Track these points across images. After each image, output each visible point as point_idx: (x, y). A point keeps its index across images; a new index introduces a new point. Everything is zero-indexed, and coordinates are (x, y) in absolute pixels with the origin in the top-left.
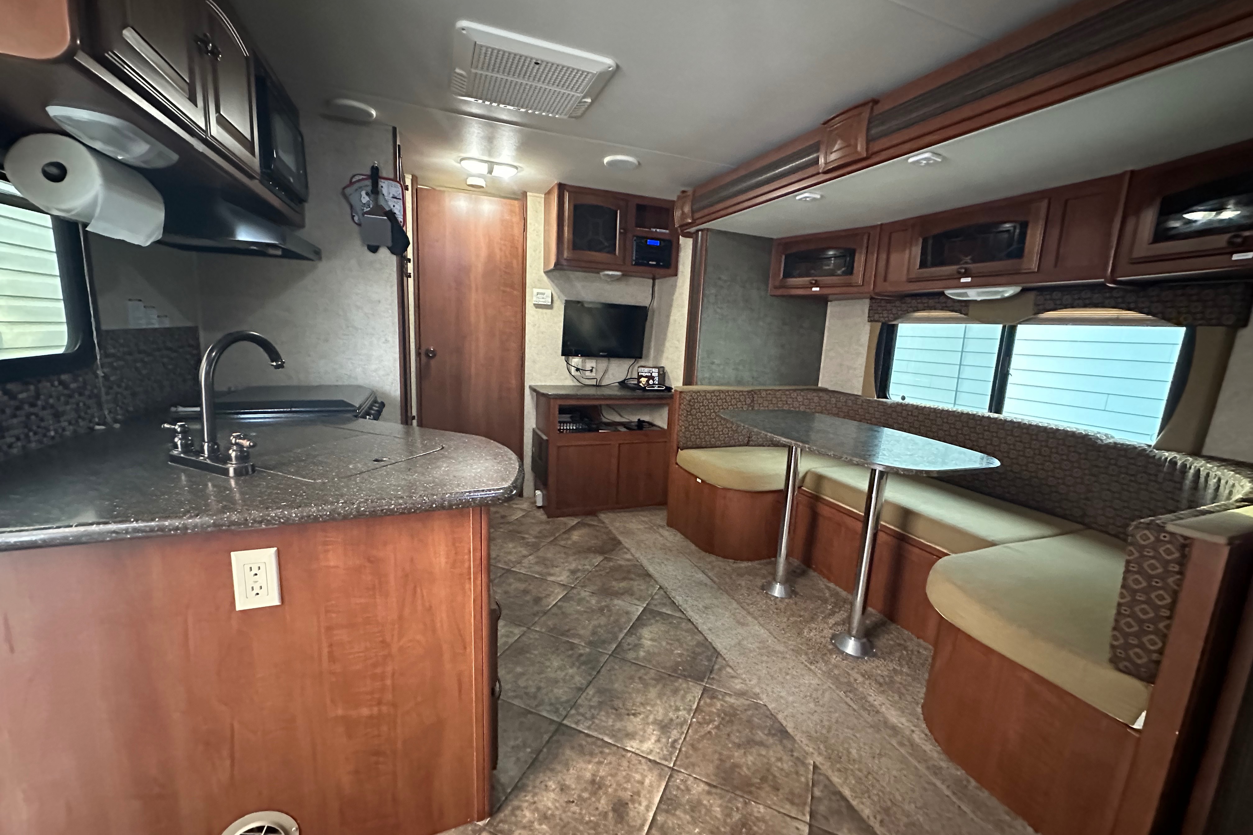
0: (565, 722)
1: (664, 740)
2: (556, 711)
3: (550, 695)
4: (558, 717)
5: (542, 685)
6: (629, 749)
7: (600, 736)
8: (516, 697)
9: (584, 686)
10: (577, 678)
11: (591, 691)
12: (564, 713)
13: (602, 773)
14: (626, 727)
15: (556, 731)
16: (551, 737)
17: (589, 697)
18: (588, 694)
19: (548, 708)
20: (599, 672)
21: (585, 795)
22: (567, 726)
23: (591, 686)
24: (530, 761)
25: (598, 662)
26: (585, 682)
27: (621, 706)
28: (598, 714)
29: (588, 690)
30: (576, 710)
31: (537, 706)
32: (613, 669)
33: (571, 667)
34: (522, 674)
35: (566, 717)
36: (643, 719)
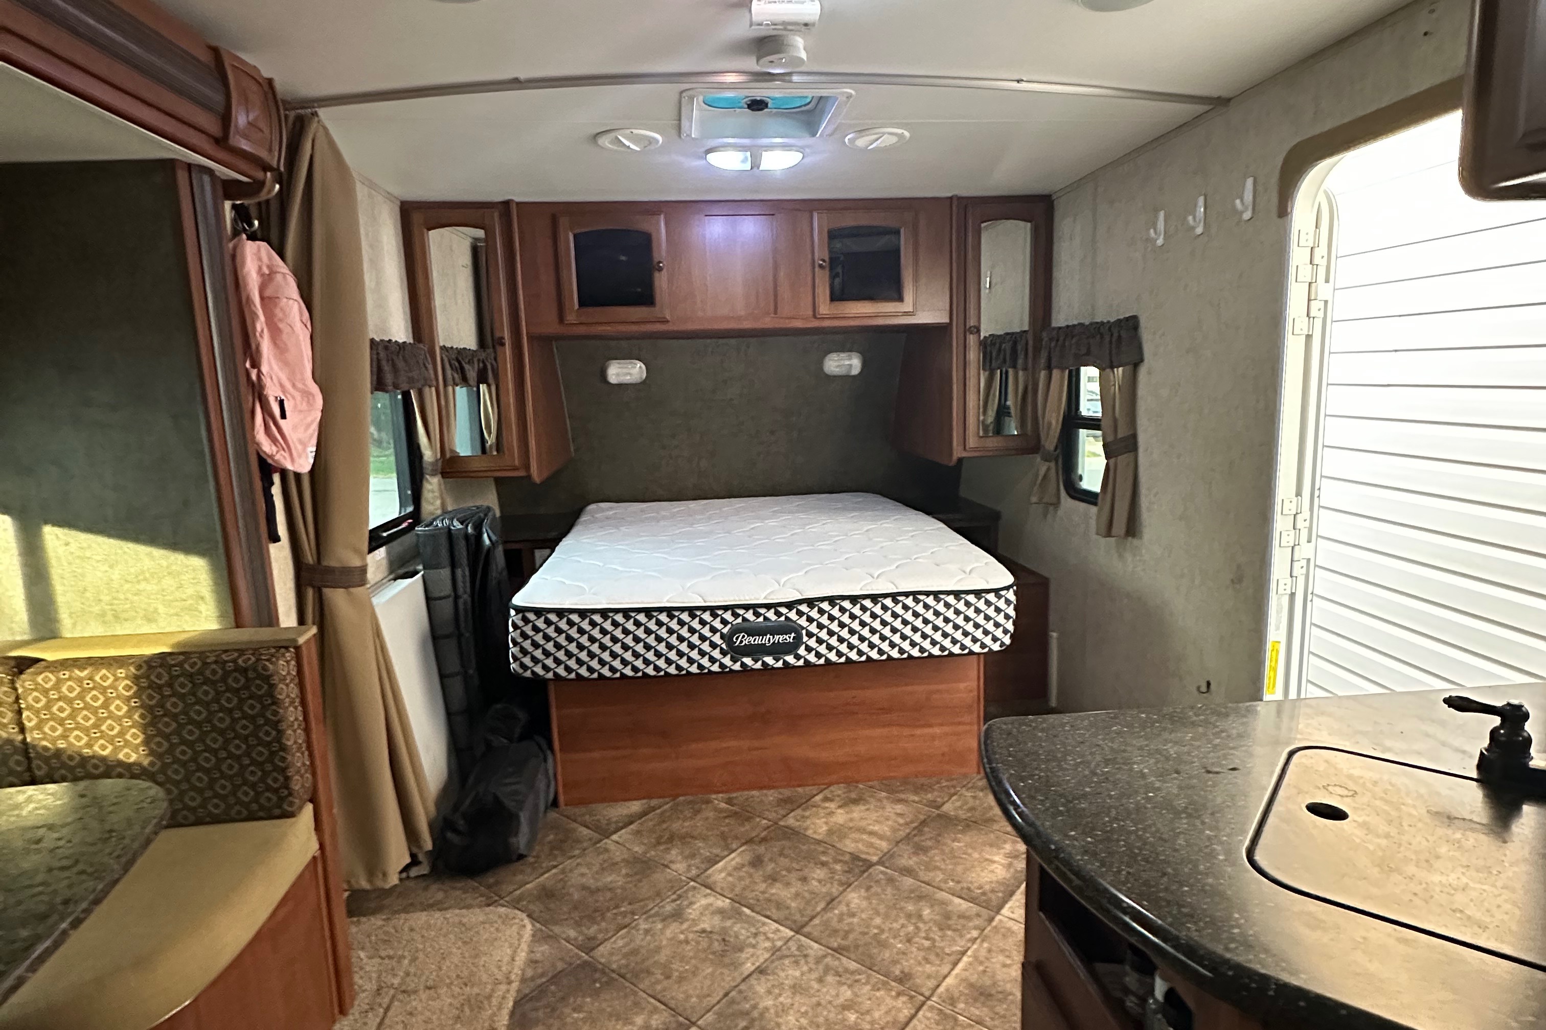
0: (792, 933)
1: (685, 903)
2: (800, 947)
3: (805, 968)
4: (799, 940)
5: (816, 986)
6: (728, 901)
7: (753, 914)
8: (853, 973)
9: (754, 976)
10: (761, 989)
11: (749, 967)
12: (791, 943)
13: (764, 885)
14: (722, 920)
15: (803, 926)
16: (811, 920)
17: (752, 960)
18: (753, 964)
19: (810, 952)
20: (726, 995)
21: (784, 873)
22: (791, 929)
23: (746, 973)
24: (835, 902)
25: (720, 1014)
26: (752, 981)
27: (716, 944)
28: (748, 937)
29: (753, 968)
30: (774, 946)
31: (825, 956)
32: (701, 997)
33: (767, 1009)
34: (845, 1007)
35: (790, 938)
36: (696, 925)
